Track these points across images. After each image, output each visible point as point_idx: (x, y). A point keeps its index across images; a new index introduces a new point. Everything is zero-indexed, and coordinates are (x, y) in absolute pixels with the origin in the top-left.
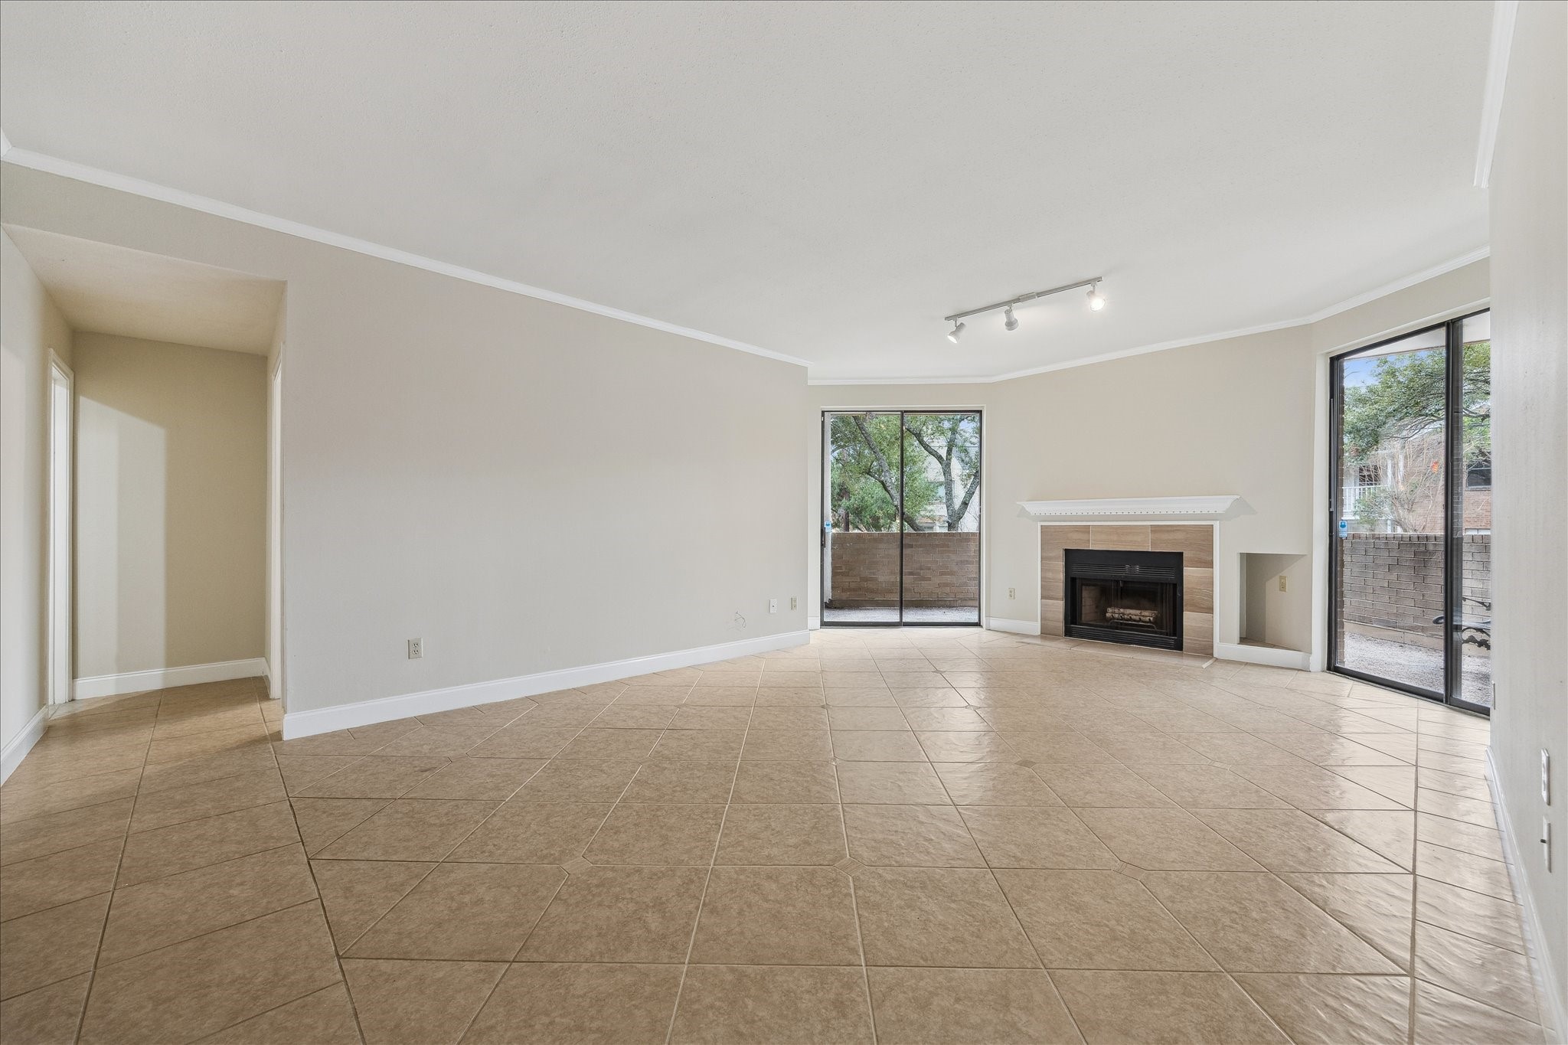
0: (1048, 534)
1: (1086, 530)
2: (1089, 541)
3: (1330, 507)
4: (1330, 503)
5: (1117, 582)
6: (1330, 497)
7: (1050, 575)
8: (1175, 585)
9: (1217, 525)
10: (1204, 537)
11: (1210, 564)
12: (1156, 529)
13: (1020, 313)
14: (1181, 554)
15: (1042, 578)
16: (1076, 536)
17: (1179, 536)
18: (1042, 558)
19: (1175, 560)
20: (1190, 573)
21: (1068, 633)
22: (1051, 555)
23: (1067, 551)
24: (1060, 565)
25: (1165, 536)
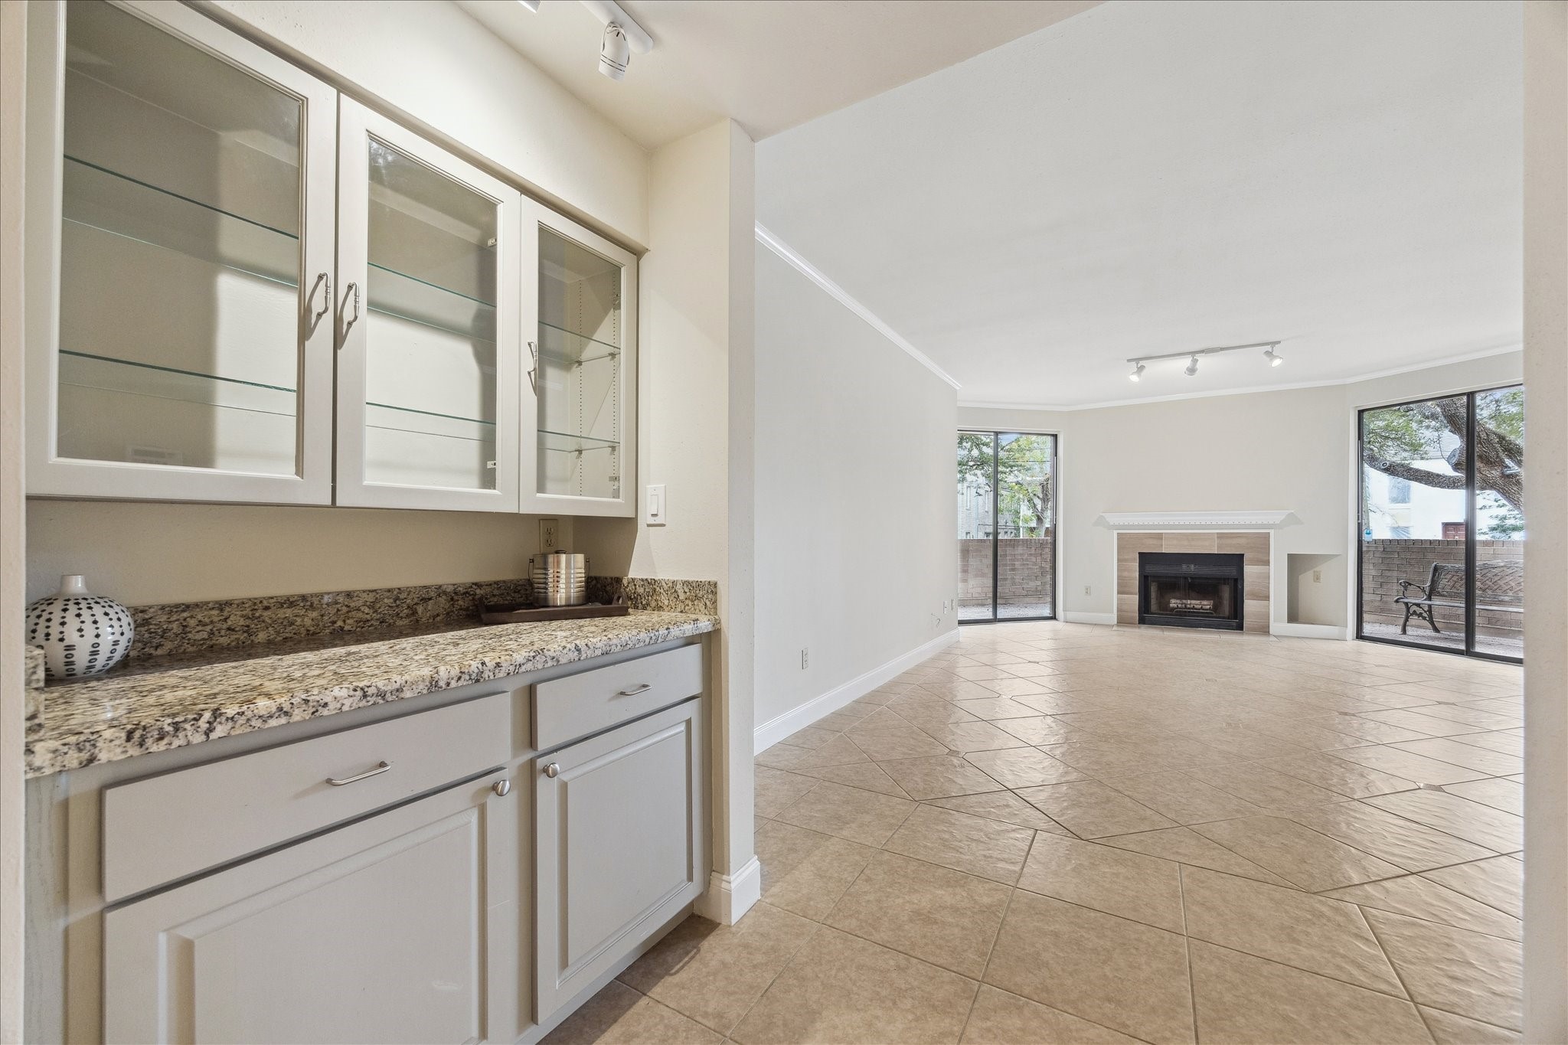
0: (1124, 541)
1: (1159, 537)
2: (1162, 545)
3: (1358, 519)
4: (1358, 516)
5: (1186, 578)
6: (1358, 512)
7: (1126, 574)
8: (1236, 580)
9: (1272, 532)
10: (1262, 543)
11: (1267, 563)
12: (1221, 536)
13: (1203, 361)
14: (1242, 556)
15: (1119, 577)
16: (1151, 542)
17: (1242, 541)
18: (1119, 560)
19: (1238, 560)
20: (1249, 570)
21: (1142, 621)
22: (1127, 557)
23: (1141, 554)
24: (1135, 566)
25: (1229, 541)
